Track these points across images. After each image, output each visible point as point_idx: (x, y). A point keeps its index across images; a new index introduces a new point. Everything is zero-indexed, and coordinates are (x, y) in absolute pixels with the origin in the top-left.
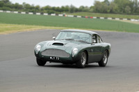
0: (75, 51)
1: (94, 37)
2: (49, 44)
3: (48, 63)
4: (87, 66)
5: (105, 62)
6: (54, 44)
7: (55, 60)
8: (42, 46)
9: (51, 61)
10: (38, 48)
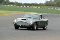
0: (32, 23)
1: (41, 16)
2: (20, 20)
3: (20, 28)
4: (37, 29)
5: (46, 28)
6: (22, 19)
7: (22, 27)
8: (17, 20)
9: (21, 27)
10: (15, 21)
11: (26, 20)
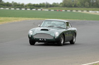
2: (38, 30)
5: (74, 41)
7: (43, 41)
8: (33, 31)
10: (31, 33)
11: (47, 30)
